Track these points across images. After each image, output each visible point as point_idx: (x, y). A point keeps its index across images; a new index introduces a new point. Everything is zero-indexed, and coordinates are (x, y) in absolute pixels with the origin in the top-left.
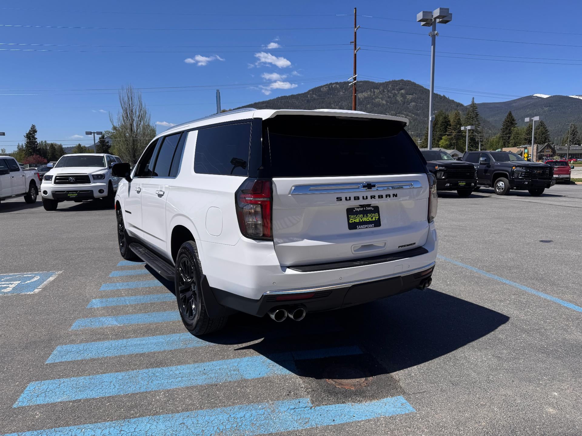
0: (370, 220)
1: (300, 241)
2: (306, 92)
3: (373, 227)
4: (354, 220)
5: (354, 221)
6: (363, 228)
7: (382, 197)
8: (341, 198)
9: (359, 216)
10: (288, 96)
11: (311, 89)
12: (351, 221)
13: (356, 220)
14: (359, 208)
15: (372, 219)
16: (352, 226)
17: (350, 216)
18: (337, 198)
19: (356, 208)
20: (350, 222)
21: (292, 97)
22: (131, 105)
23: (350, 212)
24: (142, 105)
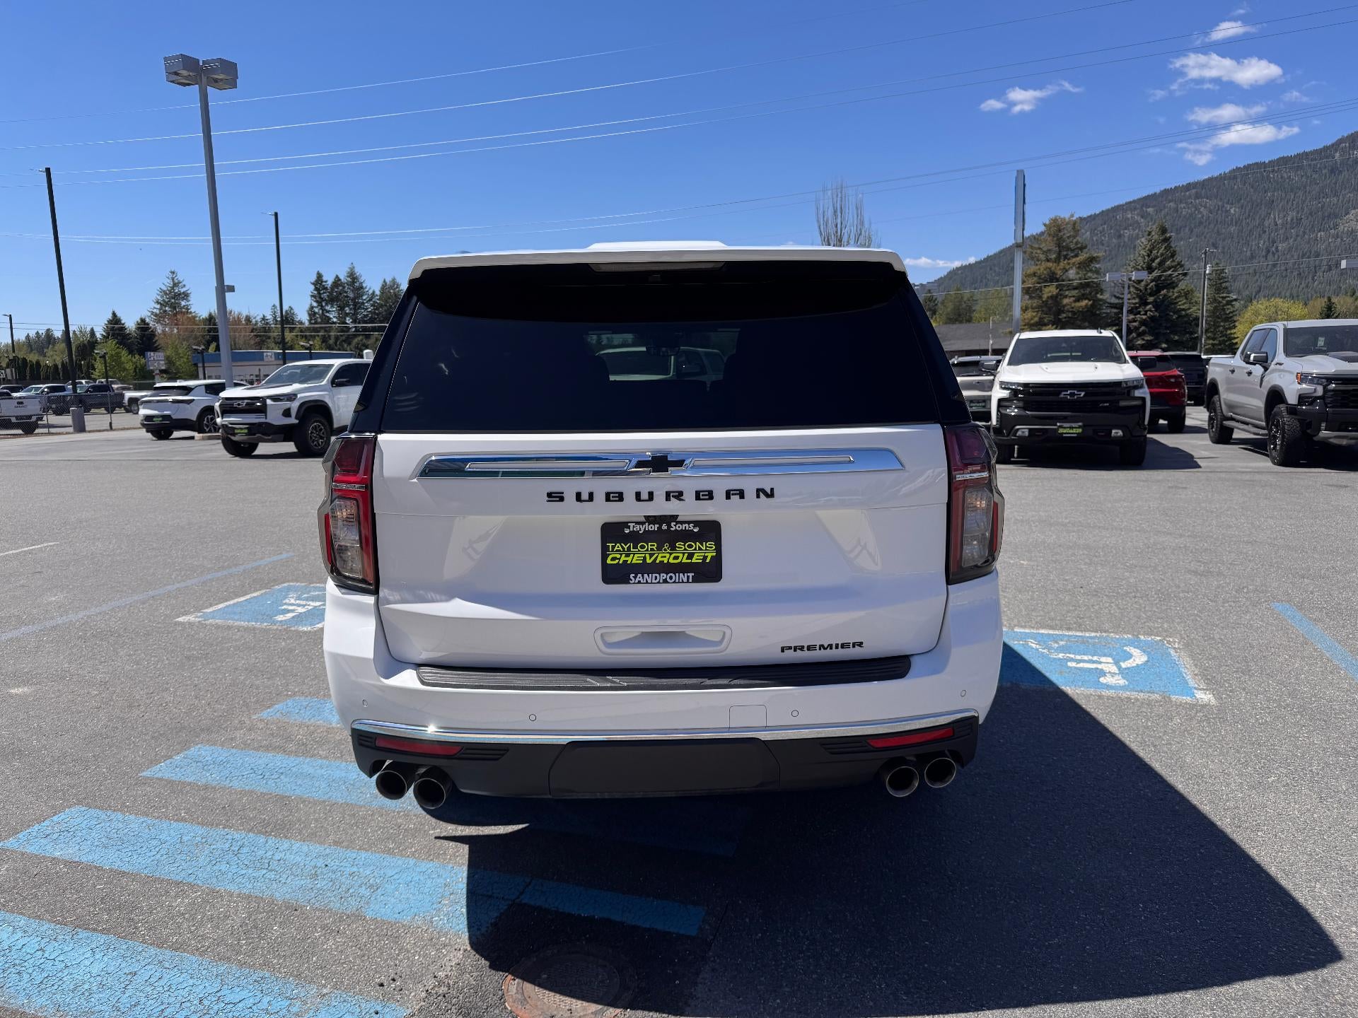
0: (684, 561)
1: (441, 601)
2: (1329, 143)
3: (688, 582)
4: (623, 558)
5: (625, 562)
6: (652, 583)
7: (710, 495)
8: (563, 493)
9: (642, 547)
10: (1267, 162)
11: (1346, 135)
12: (613, 559)
13: (629, 559)
14: (642, 523)
15: (691, 556)
16: (613, 574)
17: (610, 545)
18: (549, 495)
19: (631, 525)
20: (609, 561)
21: (1284, 161)
22: (839, 226)
23: (612, 532)
24: (862, 223)
